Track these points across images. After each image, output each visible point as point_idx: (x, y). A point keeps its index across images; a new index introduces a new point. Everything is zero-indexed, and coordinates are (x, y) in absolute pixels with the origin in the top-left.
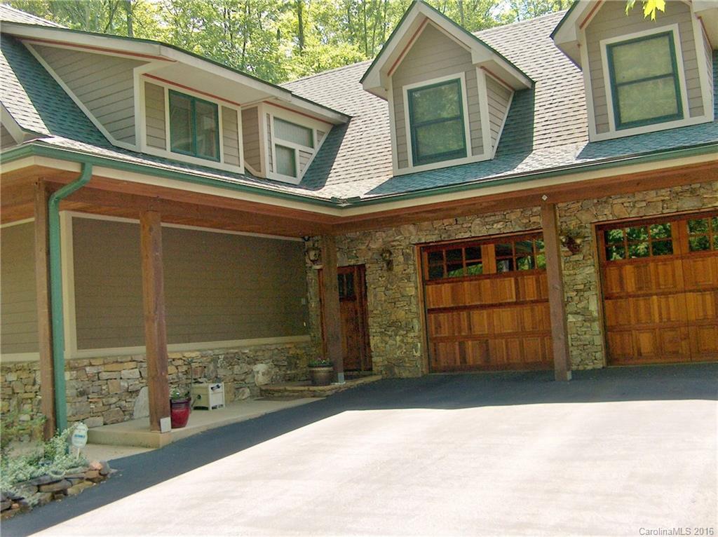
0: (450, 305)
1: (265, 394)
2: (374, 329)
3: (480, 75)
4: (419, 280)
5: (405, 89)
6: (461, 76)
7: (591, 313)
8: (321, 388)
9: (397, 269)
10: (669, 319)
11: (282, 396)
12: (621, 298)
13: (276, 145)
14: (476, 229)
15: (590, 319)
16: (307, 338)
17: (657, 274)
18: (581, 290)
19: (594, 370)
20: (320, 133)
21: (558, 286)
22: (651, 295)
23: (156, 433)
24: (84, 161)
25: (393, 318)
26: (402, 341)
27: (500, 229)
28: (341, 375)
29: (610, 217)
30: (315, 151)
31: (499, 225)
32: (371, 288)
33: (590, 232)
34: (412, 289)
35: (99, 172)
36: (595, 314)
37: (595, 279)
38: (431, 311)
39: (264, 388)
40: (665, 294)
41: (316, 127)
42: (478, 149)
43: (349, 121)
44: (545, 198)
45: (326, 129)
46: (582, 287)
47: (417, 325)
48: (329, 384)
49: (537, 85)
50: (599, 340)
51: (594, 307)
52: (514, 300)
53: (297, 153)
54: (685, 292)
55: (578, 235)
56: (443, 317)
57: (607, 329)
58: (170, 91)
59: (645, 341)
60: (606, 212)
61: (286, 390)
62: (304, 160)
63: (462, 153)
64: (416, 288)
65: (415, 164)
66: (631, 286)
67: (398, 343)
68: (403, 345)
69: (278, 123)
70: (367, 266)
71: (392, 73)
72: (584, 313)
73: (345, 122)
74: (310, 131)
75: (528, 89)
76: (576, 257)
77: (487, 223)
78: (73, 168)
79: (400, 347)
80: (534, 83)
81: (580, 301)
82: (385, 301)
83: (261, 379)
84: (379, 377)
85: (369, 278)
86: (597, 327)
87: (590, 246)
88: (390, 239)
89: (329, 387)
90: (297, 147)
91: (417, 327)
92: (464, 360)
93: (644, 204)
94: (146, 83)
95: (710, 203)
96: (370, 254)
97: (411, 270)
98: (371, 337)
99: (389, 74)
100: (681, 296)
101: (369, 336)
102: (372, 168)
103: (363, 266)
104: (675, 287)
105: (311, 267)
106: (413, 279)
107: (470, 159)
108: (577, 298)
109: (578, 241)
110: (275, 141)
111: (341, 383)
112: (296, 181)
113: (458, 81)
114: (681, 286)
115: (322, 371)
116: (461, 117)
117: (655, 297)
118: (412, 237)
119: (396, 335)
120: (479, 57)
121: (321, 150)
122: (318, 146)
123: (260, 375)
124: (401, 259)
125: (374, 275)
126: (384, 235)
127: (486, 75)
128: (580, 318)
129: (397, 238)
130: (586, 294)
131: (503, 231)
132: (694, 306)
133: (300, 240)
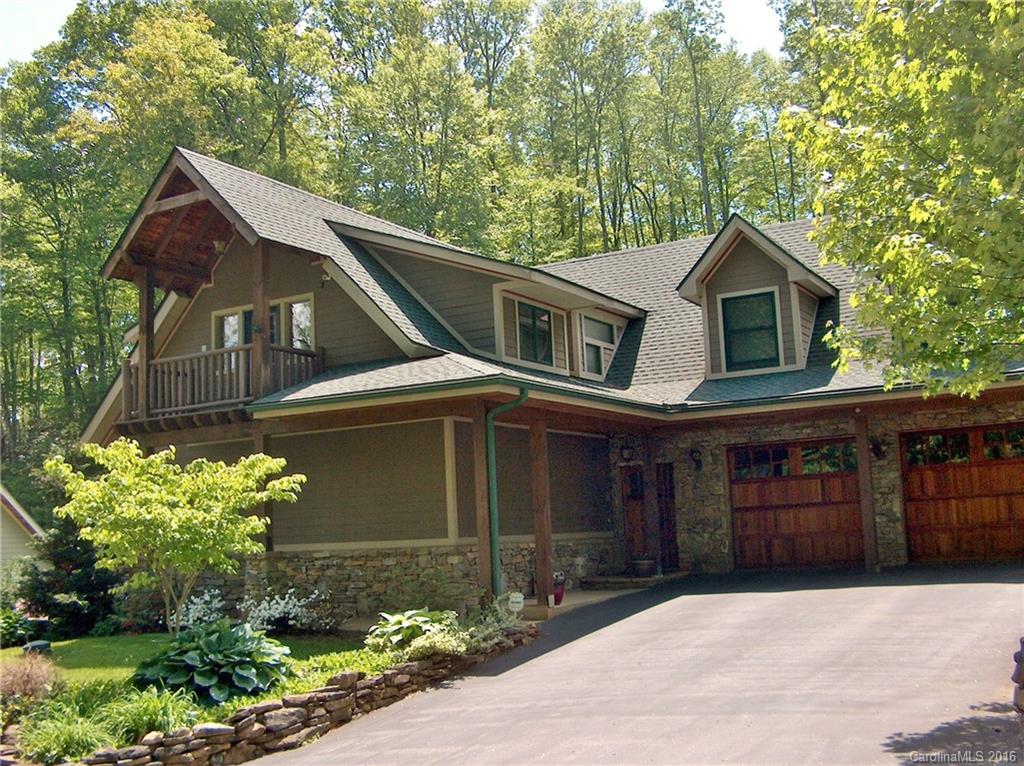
0: (757, 504)
1: (585, 585)
2: (681, 527)
3: (794, 290)
4: (727, 479)
5: (719, 297)
6: (775, 289)
7: (894, 513)
8: (644, 579)
9: (705, 469)
10: (966, 520)
11: (605, 587)
12: (922, 500)
13: (587, 344)
14: (787, 434)
15: (893, 520)
16: (610, 534)
17: (956, 480)
18: (886, 493)
19: (897, 567)
20: (619, 328)
21: (869, 490)
22: (950, 498)
23: (542, 608)
24: (524, 387)
25: (701, 516)
26: (710, 538)
27: (809, 434)
28: (659, 568)
29: (913, 427)
30: (615, 347)
31: (809, 431)
32: (678, 486)
33: (893, 439)
34: (721, 488)
35: (532, 394)
36: (899, 515)
37: (899, 482)
38: (739, 509)
39: (584, 580)
40: (962, 498)
41: (615, 322)
42: (791, 358)
43: (645, 316)
44: (858, 411)
45: (623, 323)
46: (886, 490)
47: (725, 522)
48: (650, 577)
49: (841, 293)
50: (901, 539)
51: (897, 508)
52: (820, 500)
53: (602, 350)
54: (981, 496)
55: (884, 442)
56: (749, 516)
57: (908, 529)
58: (519, 303)
59: (944, 541)
60: (910, 422)
61: (608, 582)
62: (607, 357)
63: (774, 362)
64: (725, 489)
65: (729, 369)
66: (931, 489)
67: (707, 540)
68: (711, 542)
69: (588, 321)
70: (675, 464)
71: (707, 280)
72: (888, 513)
73: (642, 316)
74: (611, 327)
75: (832, 297)
76: (881, 463)
77: (796, 428)
78: (516, 392)
79: (708, 544)
80: (837, 291)
81: (884, 503)
82: (693, 499)
83: (580, 572)
84: (686, 573)
85: (677, 476)
86: (900, 527)
87: (893, 453)
88: (699, 440)
89: (649, 579)
90: (602, 344)
91: (725, 525)
92: (770, 558)
93: (944, 416)
94: (504, 298)
95: (1004, 417)
96: (678, 453)
97: (720, 470)
98: (678, 534)
99: (703, 282)
100: (977, 500)
101: (675, 533)
102: (681, 369)
103: (670, 464)
104: (972, 492)
105: (615, 463)
106: (722, 478)
107: (782, 368)
108: (882, 500)
109: (884, 448)
110: (587, 340)
111: (659, 576)
112: (601, 378)
113: (771, 294)
114: (977, 491)
115: (645, 564)
116: (774, 327)
117: (953, 501)
118: (722, 439)
119: (704, 532)
120: (794, 274)
121: (620, 345)
122: (617, 342)
123: (580, 567)
124: (710, 459)
125: (682, 474)
126: (693, 435)
127: (799, 290)
128: (885, 519)
129: (706, 438)
130: (890, 497)
131: (811, 436)
132: (988, 509)
133: (604, 437)
